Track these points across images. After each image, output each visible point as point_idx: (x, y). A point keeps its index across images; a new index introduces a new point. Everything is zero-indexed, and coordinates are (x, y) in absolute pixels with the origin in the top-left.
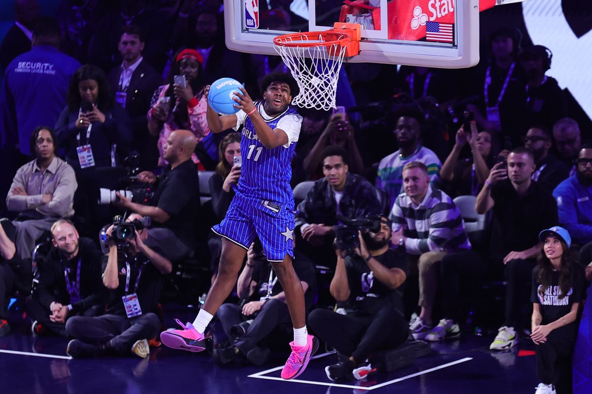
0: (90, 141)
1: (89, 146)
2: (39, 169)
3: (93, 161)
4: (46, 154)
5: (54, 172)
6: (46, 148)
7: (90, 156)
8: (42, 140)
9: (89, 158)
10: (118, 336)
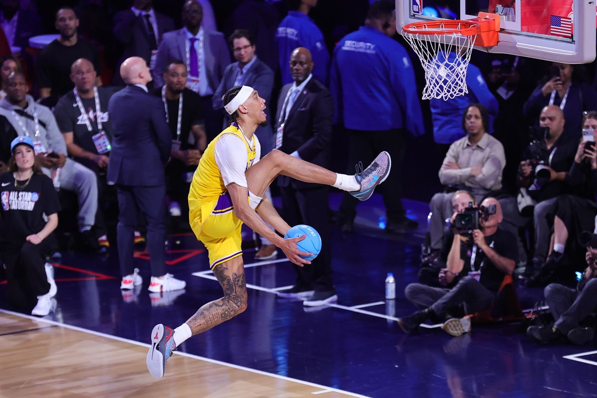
2: (470, 144)
5: (484, 147)
6: (473, 124)
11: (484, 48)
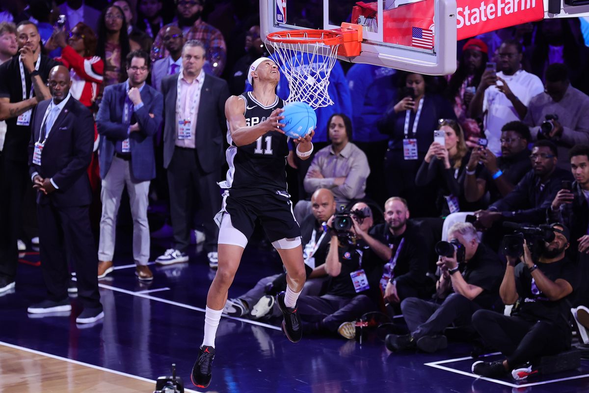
0: (416, 136)
1: (415, 140)
2: (333, 152)
3: (416, 154)
4: (336, 139)
5: (347, 157)
6: (337, 133)
7: (414, 150)
8: (334, 125)
9: (414, 151)
10: (331, 315)
11: (347, 58)
